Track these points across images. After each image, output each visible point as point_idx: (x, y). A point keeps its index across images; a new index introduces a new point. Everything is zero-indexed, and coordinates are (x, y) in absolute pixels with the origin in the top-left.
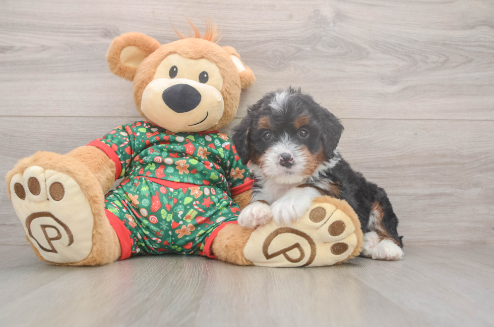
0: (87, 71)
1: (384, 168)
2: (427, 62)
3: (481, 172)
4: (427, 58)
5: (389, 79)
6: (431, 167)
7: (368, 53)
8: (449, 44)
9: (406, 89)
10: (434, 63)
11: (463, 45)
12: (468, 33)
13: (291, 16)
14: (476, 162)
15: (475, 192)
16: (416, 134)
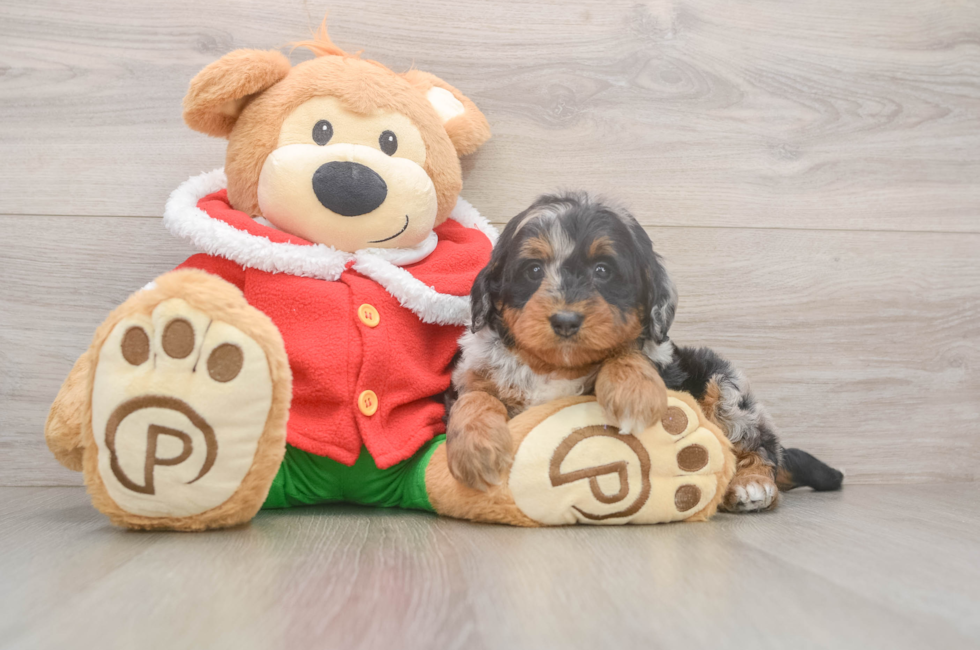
0: (165, 121)
1: (774, 327)
2: (859, 115)
3: (965, 337)
4: (860, 106)
5: (784, 148)
6: (866, 326)
7: (742, 95)
8: (901, 79)
9: (817, 167)
10: (873, 116)
11: (930, 82)
12: (939, 57)
13: (587, 17)
14: (955, 317)
15: (953, 376)
16: (836, 260)
